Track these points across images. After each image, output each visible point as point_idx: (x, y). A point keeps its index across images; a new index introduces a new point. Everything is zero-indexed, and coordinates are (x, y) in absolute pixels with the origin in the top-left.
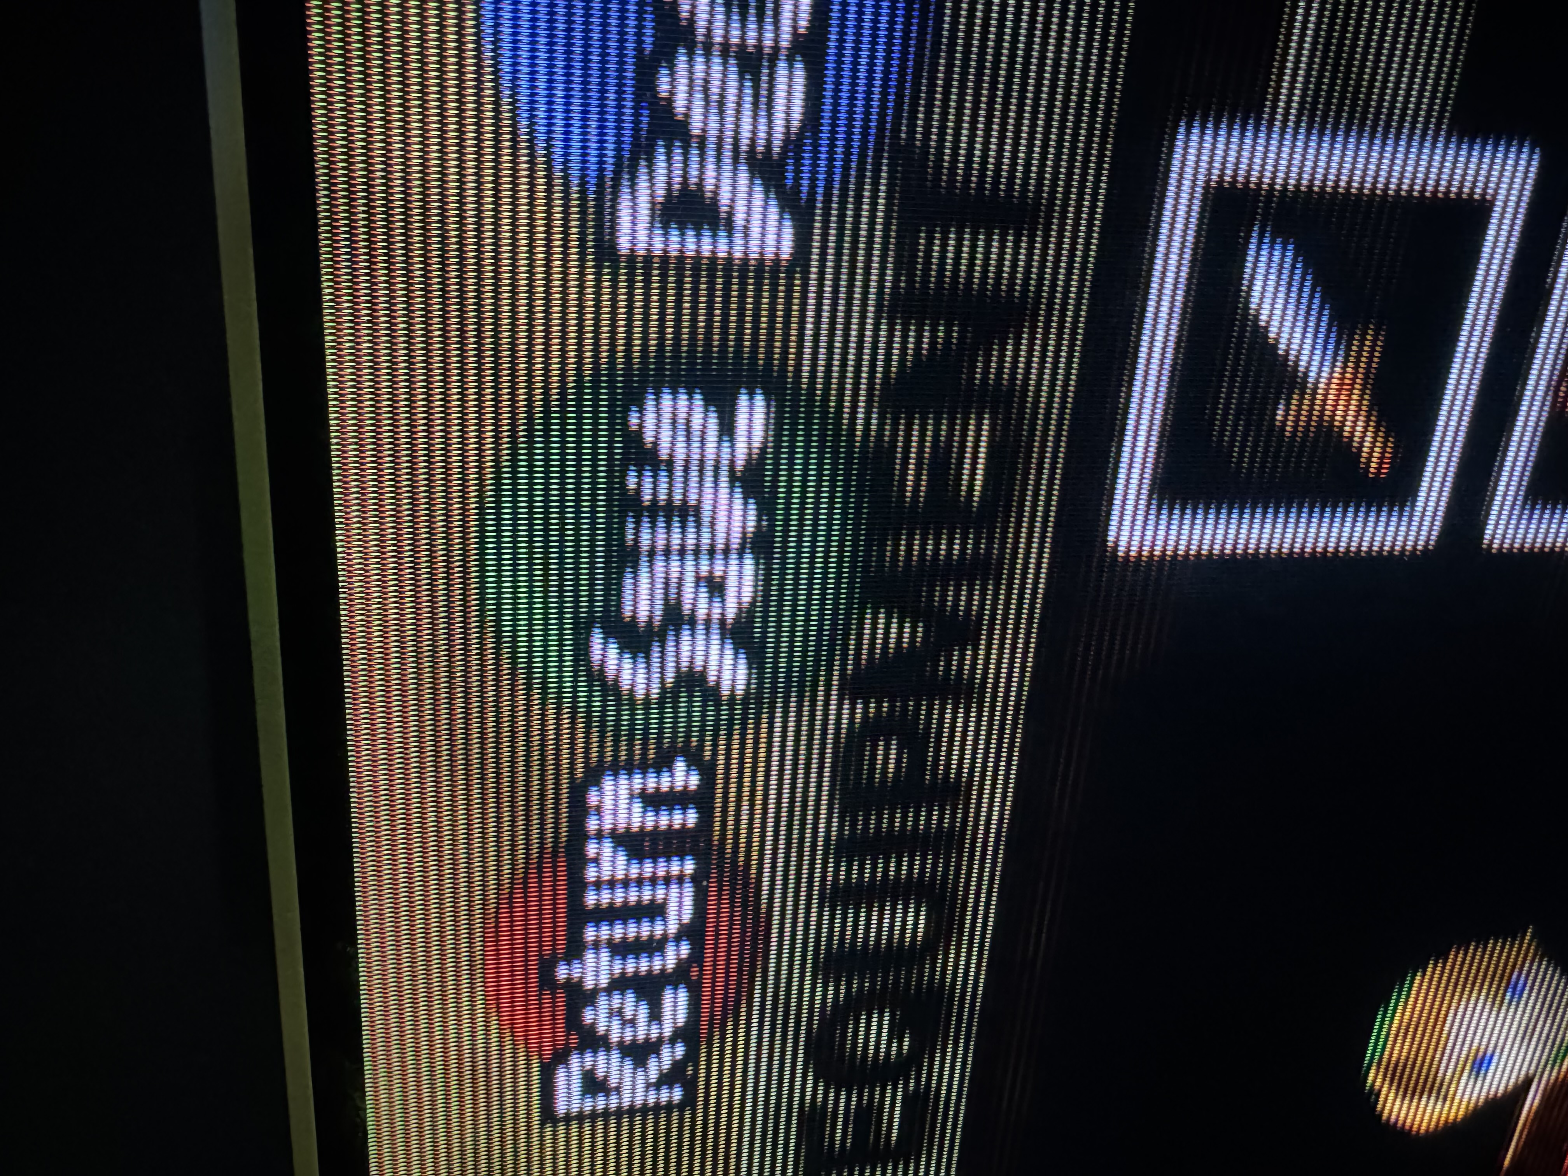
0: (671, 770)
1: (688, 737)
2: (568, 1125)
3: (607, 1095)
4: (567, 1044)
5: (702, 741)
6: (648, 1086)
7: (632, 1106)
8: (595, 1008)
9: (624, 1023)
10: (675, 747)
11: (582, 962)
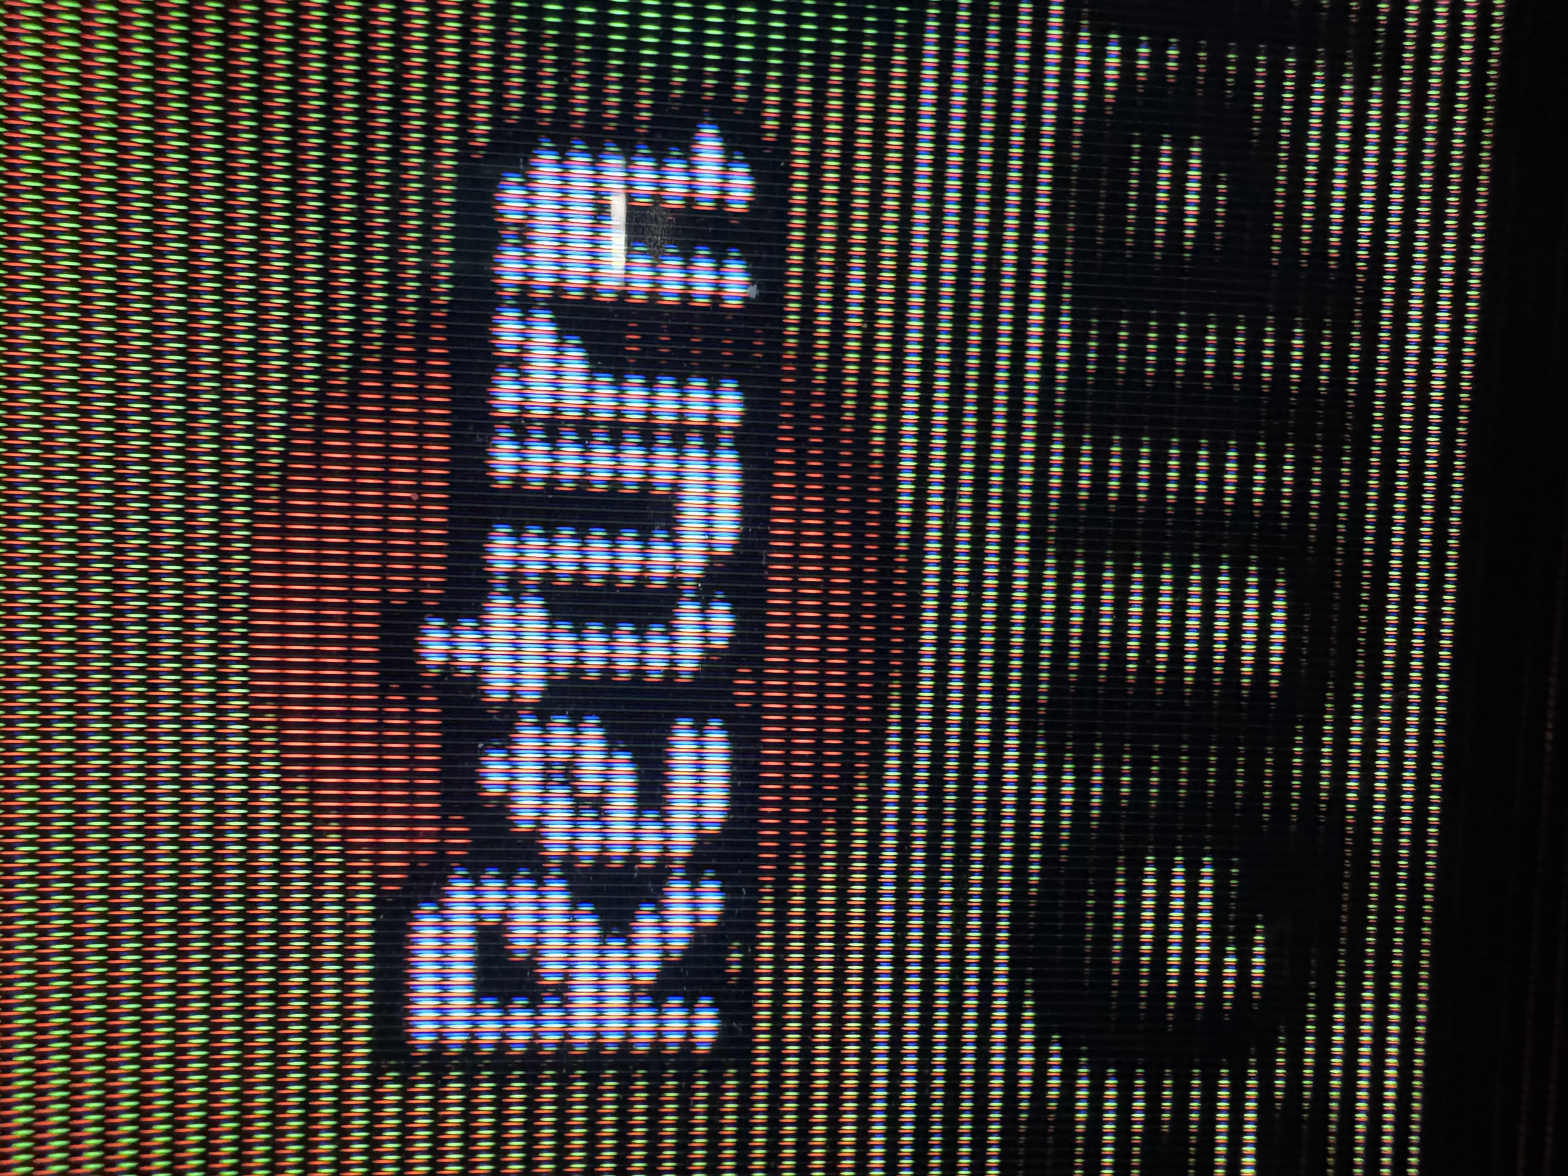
0: (688, 155)
1: (727, 77)
2: (438, 1081)
3: (535, 1004)
4: (441, 848)
5: (757, 91)
6: (634, 992)
7: (596, 1046)
8: (511, 757)
9: (578, 804)
10: (698, 99)
11: (482, 627)
